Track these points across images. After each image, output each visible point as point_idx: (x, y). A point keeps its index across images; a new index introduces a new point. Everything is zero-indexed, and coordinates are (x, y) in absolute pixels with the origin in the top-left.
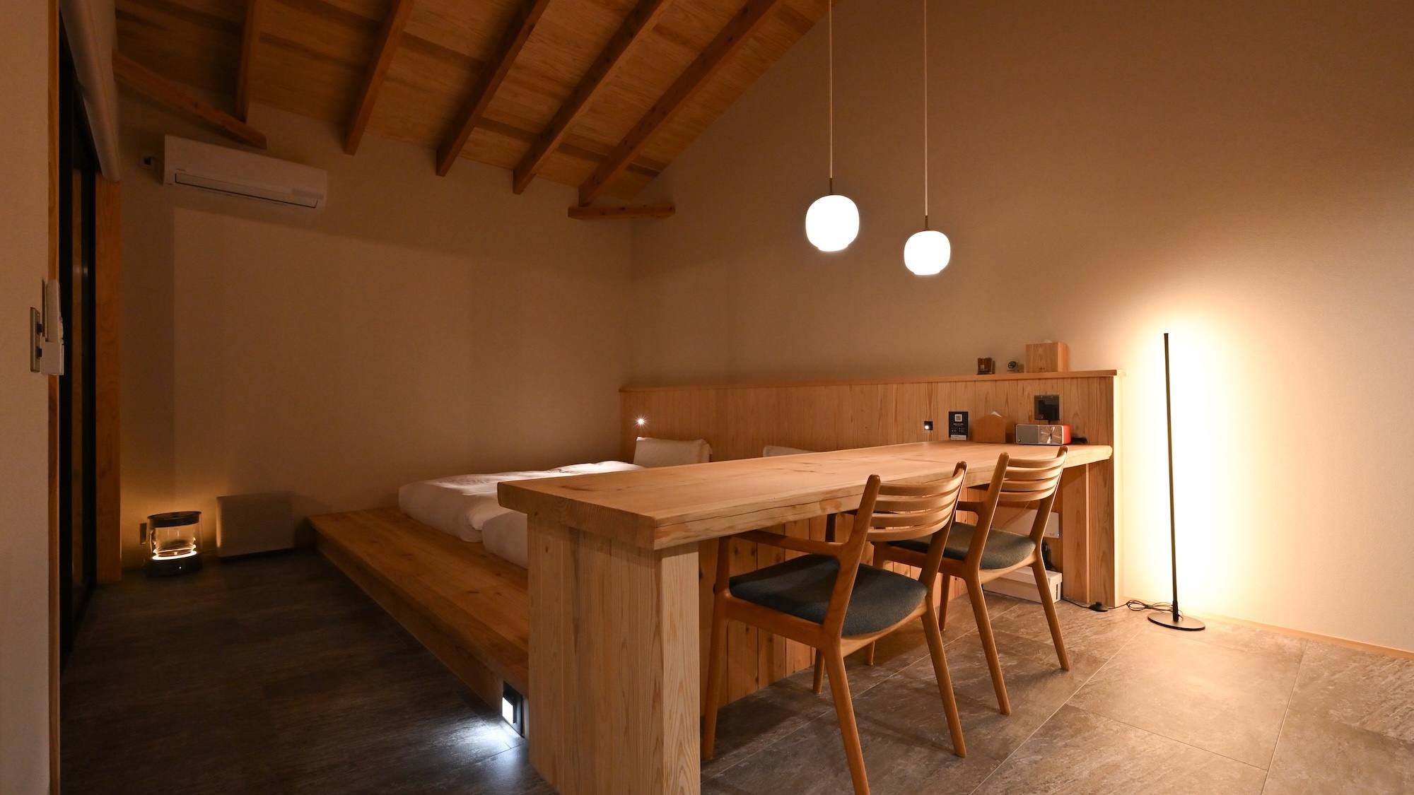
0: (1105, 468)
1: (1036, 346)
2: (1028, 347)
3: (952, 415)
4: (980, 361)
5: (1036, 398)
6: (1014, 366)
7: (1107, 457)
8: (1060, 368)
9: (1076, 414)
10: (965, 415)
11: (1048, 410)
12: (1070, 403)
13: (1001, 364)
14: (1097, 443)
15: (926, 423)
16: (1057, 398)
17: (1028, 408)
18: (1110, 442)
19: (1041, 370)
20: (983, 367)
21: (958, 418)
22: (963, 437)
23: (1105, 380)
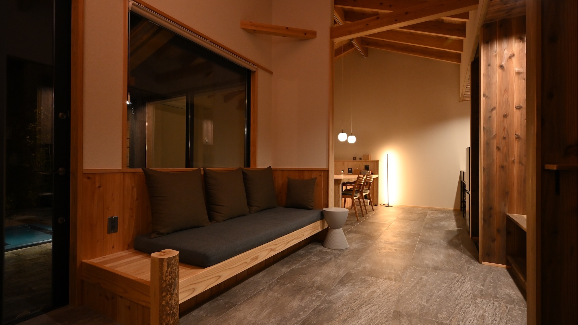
0: (377, 179)
1: (365, 155)
2: (364, 155)
3: (349, 169)
4: (354, 158)
5: (365, 165)
6: (360, 159)
7: (377, 177)
8: (369, 160)
9: (372, 169)
10: (351, 169)
11: (367, 168)
12: (371, 167)
13: (358, 158)
14: (375, 174)
15: (342, 171)
16: (369, 165)
17: (364, 167)
18: (378, 174)
19: (366, 160)
20: (354, 159)
21: (350, 170)
22: (351, 173)
23: (377, 162)
